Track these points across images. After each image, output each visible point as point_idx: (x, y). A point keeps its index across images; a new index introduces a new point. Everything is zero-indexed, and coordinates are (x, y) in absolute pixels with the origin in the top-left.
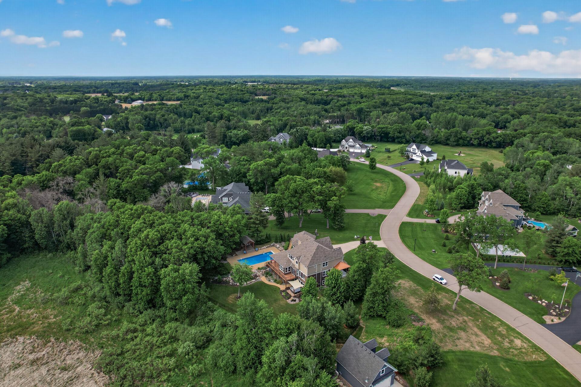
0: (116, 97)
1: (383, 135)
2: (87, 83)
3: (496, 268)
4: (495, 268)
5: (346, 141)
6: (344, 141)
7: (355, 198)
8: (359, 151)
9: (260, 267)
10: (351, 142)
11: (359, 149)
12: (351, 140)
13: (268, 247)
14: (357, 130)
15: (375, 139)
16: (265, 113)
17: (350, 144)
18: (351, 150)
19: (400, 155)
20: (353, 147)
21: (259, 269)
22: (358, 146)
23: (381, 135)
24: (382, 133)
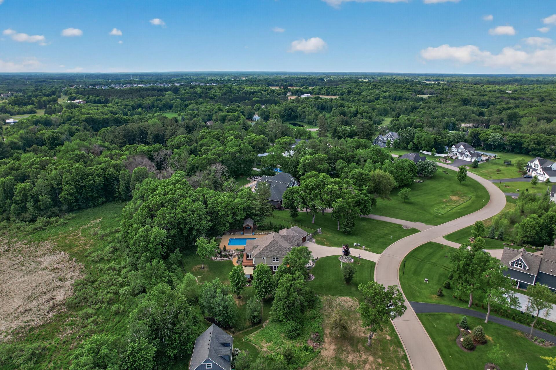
0: (290, 90)
1: (513, 144)
2: (283, 77)
3: (488, 321)
4: (486, 322)
5: (456, 147)
6: (454, 146)
7: (408, 207)
8: (469, 160)
9: (239, 249)
10: (462, 149)
11: (469, 157)
12: (462, 147)
13: (266, 234)
14: (481, 137)
15: (504, 149)
16: (410, 112)
17: (460, 150)
18: (461, 158)
19: (518, 170)
20: (462, 154)
21: (237, 249)
22: (468, 153)
23: (511, 144)
24: (513, 143)
